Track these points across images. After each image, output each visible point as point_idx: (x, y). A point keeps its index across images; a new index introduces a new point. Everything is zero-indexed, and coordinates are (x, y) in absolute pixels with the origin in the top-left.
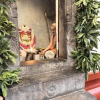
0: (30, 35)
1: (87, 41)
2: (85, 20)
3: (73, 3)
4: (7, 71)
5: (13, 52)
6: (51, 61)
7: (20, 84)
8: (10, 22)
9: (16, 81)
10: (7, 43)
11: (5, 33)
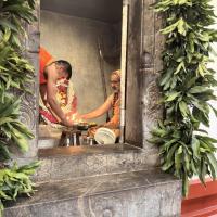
2: (182, 64)
3: (156, 30)
4: (7, 167)
5: (23, 126)
6: (106, 149)
7: (33, 199)
9: (26, 191)
10: (11, 103)
11: (10, 82)
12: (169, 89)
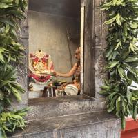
0: (47, 63)
1: (123, 73)
5: (19, 85)
8: (18, 44)
9: (21, 126)
11: (10, 58)
12: (111, 60)
